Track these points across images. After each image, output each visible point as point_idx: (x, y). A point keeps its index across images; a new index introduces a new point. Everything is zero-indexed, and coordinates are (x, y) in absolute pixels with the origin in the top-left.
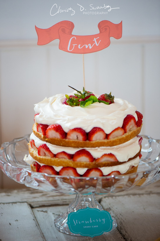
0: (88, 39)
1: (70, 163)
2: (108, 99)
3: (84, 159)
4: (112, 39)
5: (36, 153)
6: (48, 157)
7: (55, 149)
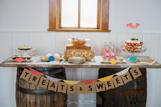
0: (134, 26)
1: (131, 48)
2: (137, 40)
3: (133, 48)
4: (138, 26)
5: (125, 47)
6: (127, 47)
7: (128, 46)
